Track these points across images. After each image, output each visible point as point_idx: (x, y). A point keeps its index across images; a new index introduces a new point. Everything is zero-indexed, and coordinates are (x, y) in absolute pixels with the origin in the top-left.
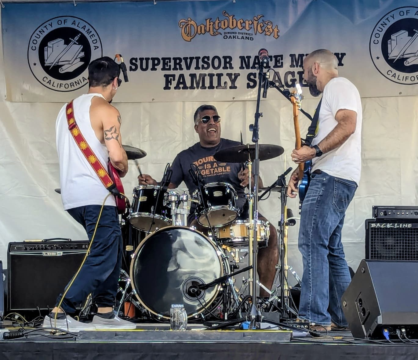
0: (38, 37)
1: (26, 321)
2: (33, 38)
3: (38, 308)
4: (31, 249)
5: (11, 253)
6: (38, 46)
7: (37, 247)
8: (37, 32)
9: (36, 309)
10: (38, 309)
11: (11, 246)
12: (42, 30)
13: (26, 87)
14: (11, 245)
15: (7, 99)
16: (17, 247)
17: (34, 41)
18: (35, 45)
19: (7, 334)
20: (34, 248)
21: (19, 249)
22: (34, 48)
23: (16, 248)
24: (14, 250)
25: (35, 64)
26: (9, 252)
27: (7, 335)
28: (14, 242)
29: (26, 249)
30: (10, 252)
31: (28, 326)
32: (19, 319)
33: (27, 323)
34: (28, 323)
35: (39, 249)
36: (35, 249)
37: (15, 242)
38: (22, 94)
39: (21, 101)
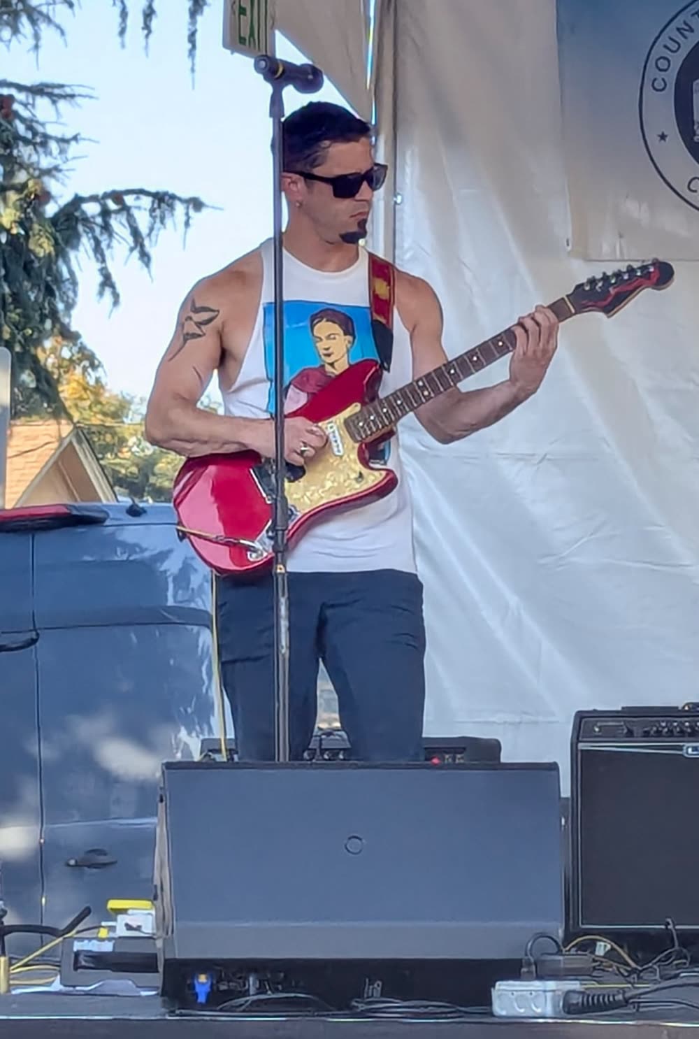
0: (674, 47)
1: (630, 962)
2: (659, 50)
3: (668, 924)
4: (647, 734)
5: (581, 746)
6: (672, 76)
7: (666, 726)
8: (671, 31)
9: (663, 927)
10: (670, 927)
11: (584, 722)
12: (685, 23)
13: (635, 209)
14: (582, 718)
15: (572, 251)
16: (600, 727)
17: (659, 63)
18: (663, 73)
19: (576, 996)
20: (655, 729)
21: (608, 734)
22: (659, 85)
23: (597, 729)
24: (591, 736)
25: (663, 137)
26: (575, 740)
27: (576, 999)
28: (591, 708)
29: (630, 733)
30: (578, 741)
31: (639, 977)
32: (610, 954)
33: (634, 971)
34: (640, 968)
35: (671, 733)
36: (659, 733)
37: (595, 711)
38: (621, 236)
39: (618, 256)
